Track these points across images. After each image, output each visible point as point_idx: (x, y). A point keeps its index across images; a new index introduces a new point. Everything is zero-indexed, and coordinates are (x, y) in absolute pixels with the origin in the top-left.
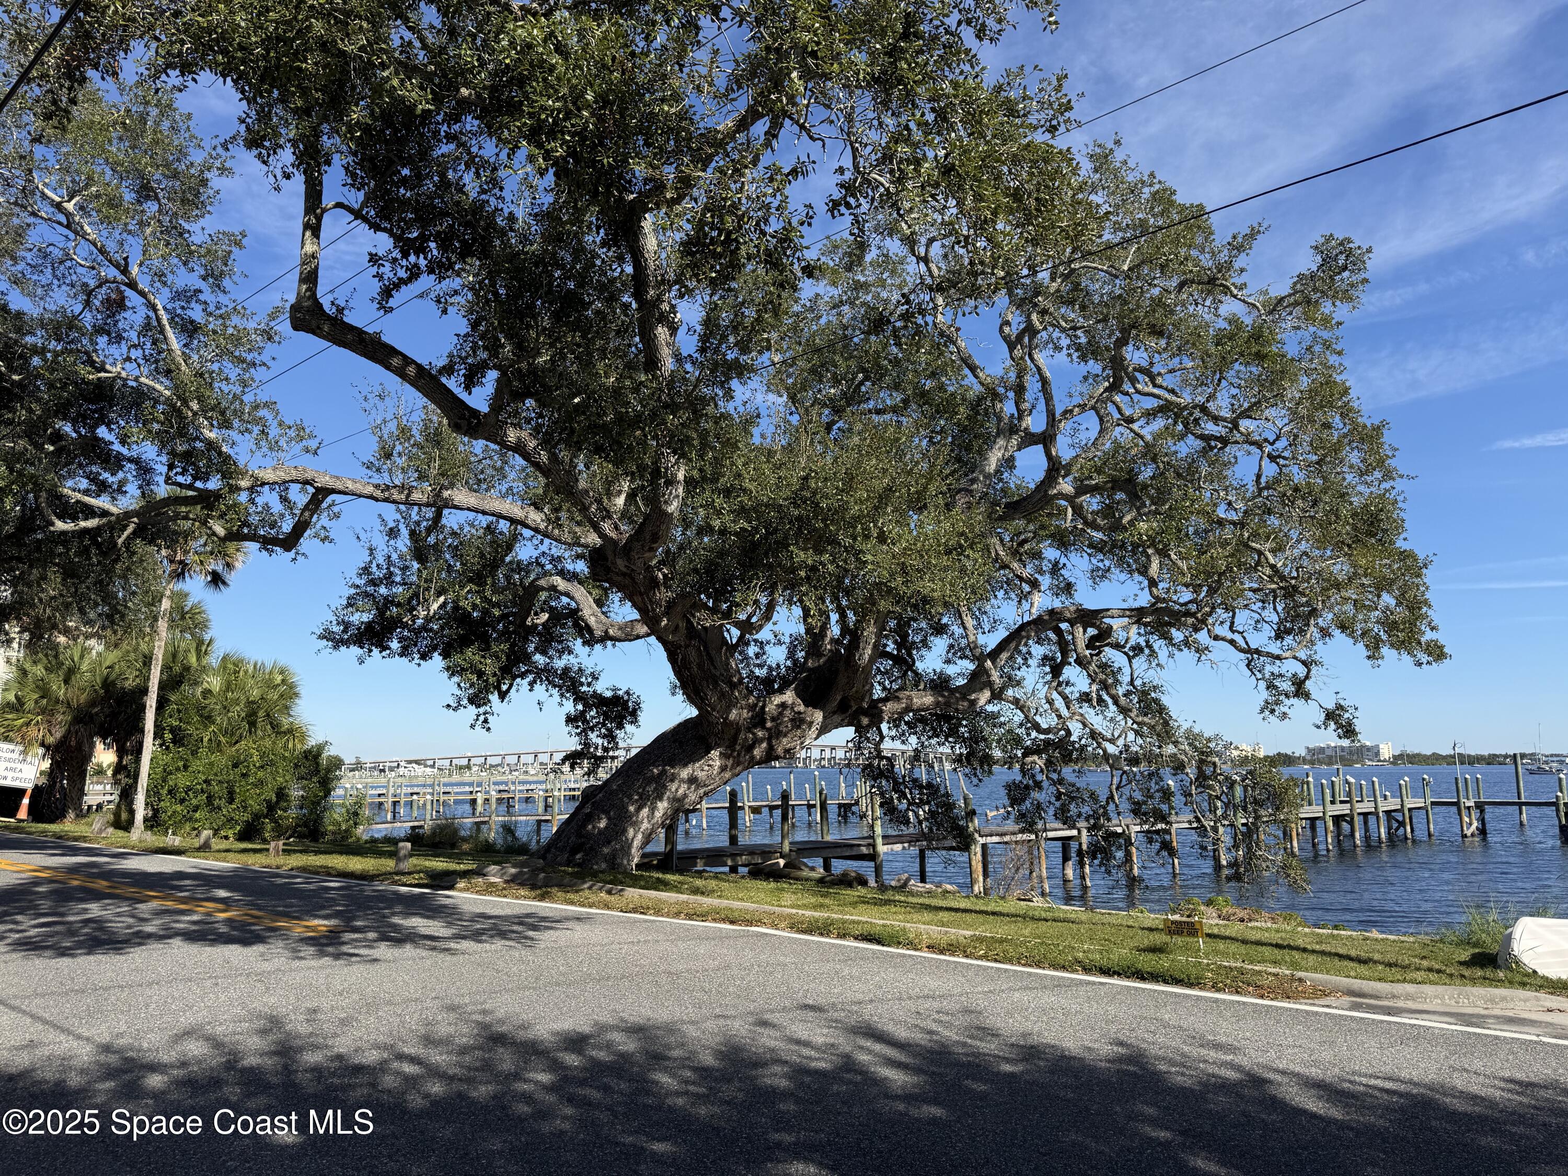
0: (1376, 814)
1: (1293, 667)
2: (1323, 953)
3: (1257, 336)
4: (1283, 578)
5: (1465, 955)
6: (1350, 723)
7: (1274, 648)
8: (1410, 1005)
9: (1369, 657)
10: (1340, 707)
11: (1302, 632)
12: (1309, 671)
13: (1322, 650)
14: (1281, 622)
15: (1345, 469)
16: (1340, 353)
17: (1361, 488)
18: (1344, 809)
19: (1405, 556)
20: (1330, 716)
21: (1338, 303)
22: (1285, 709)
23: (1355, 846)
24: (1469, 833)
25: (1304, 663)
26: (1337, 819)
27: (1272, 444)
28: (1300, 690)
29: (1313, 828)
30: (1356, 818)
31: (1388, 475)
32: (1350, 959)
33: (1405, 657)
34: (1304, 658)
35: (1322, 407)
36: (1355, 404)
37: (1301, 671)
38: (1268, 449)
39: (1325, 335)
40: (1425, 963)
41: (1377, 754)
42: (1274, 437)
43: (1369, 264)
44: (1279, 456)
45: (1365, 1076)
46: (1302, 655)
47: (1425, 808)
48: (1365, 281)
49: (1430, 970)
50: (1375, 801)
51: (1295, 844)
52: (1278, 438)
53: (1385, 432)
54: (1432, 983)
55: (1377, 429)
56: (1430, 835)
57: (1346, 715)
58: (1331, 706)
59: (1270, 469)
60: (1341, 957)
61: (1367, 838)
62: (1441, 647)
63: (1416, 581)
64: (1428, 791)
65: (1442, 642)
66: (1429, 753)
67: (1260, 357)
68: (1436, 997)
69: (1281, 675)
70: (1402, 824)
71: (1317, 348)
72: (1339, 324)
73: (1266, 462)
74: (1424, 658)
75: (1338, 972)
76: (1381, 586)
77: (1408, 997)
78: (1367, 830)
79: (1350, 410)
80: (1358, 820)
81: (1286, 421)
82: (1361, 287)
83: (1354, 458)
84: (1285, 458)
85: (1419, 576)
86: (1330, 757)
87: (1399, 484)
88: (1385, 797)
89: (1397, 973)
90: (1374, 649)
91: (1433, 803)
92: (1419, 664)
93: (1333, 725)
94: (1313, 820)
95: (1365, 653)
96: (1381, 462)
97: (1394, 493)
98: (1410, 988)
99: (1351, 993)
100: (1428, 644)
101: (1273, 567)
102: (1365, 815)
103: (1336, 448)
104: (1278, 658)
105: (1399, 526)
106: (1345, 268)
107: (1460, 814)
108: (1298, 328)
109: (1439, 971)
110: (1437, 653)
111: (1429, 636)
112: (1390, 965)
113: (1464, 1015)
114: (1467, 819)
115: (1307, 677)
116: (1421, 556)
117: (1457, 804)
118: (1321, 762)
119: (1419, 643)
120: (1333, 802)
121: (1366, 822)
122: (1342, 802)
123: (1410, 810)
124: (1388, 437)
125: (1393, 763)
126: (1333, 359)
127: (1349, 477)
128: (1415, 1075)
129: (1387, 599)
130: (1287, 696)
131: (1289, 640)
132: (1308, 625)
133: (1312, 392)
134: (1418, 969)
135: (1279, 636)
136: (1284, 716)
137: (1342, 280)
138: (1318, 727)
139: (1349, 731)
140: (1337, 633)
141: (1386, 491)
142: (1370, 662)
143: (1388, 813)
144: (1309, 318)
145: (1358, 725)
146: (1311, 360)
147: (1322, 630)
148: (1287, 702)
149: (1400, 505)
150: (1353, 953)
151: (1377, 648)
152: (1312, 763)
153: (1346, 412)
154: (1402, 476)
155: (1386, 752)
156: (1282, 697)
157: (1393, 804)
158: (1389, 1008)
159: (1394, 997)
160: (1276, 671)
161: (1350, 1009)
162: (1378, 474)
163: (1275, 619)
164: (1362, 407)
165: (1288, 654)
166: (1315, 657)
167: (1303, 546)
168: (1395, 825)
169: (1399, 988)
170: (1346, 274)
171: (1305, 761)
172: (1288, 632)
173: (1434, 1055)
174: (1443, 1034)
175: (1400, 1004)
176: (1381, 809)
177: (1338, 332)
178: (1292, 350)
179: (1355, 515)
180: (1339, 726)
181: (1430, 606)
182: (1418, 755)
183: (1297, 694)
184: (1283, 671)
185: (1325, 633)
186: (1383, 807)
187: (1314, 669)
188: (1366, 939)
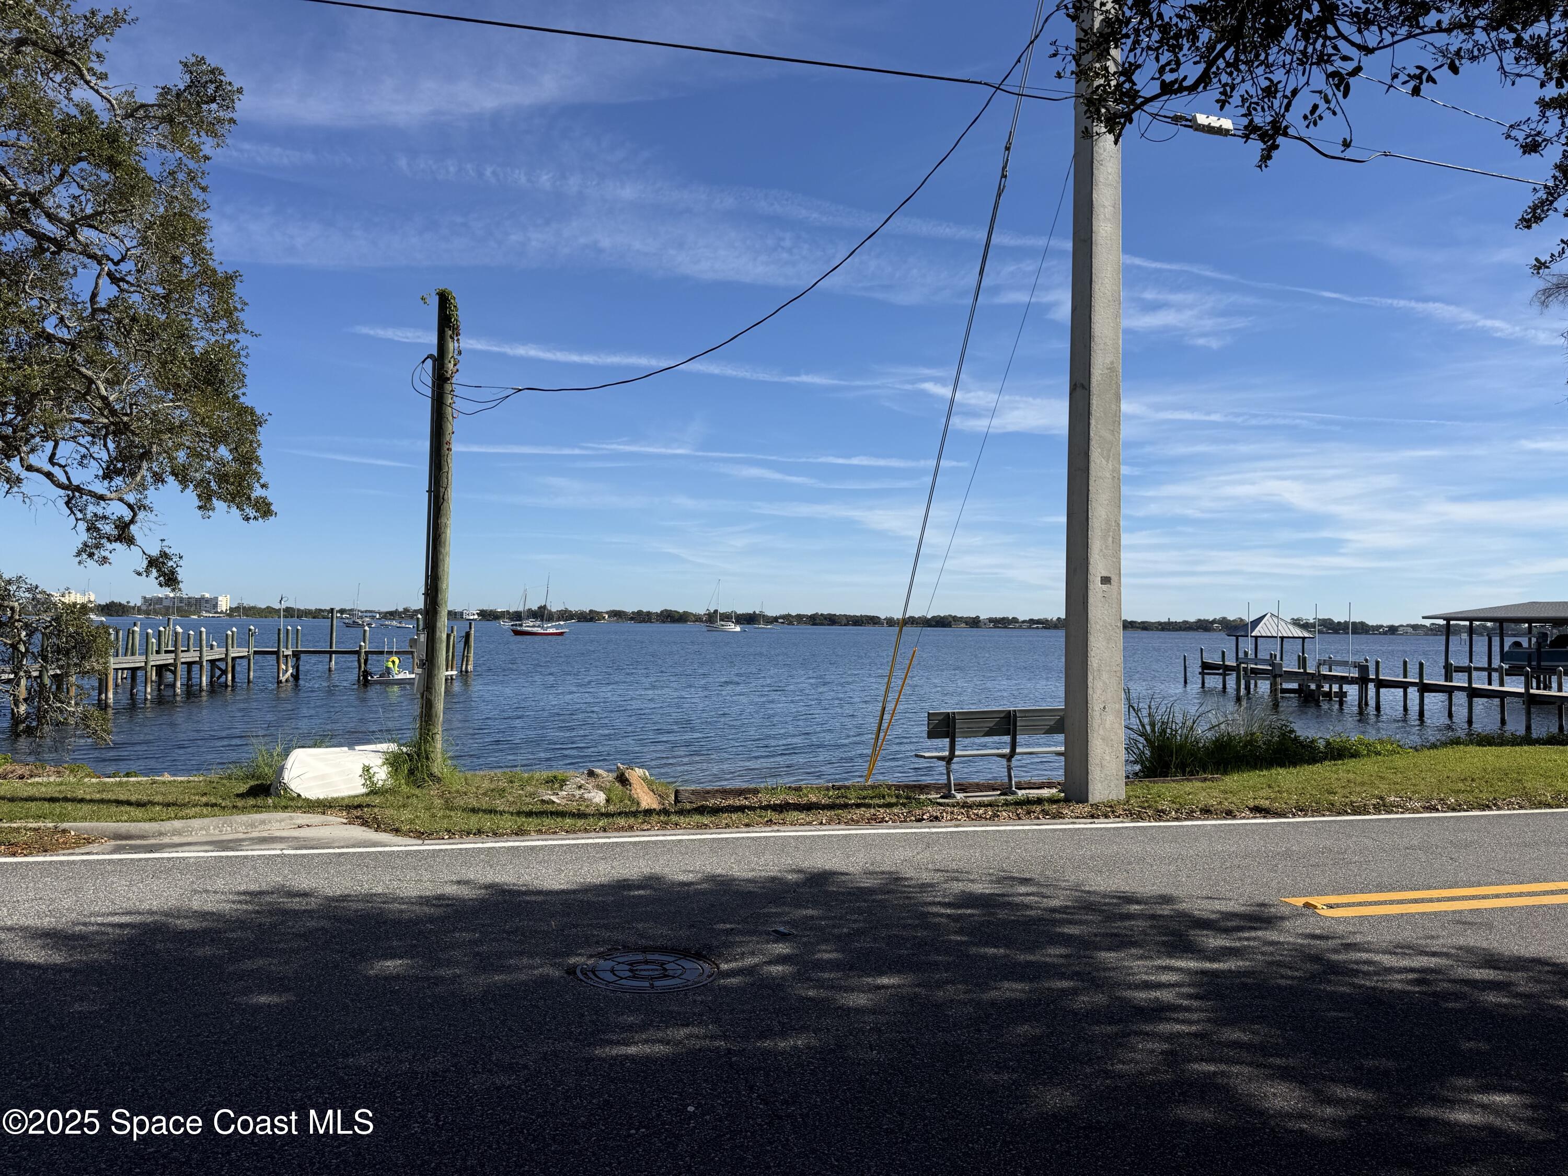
0: (200, 663)
1: (118, 510)
2: (102, 801)
3: (112, 137)
4: (113, 412)
5: (243, 788)
6: (173, 572)
7: (100, 487)
8: (176, 840)
9: (200, 508)
10: (164, 555)
11: (133, 474)
12: (135, 515)
13: (153, 495)
14: (111, 462)
15: (192, 311)
16: (204, 189)
17: (206, 334)
18: (169, 659)
19: (245, 411)
20: (153, 563)
21: (202, 133)
22: (106, 554)
23: (175, 695)
24: (283, 679)
25: (130, 506)
26: (160, 669)
27: (116, 264)
28: (124, 534)
29: (134, 678)
30: (179, 667)
31: (233, 327)
32: (129, 803)
33: (234, 510)
34: (132, 500)
35: (173, 238)
36: (208, 246)
37: (127, 514)
38: (108, 266)
39: (192, 164)
40: (204, 799)
41: (215, 606)
42: (117, 257)
43: (237, 105)
44: (123, 280)
45: (103, 915)
46: (131, 498)
47: (247, 658)
48: (232, 121)
49: (206, 805)
50: (201, 651)
51: (111, 695)
52: (123, 259)
53: (237, 283)
54: (202, 816)
55: (230, 278)
56: (249, 682)
57: (170, 563)
58: (155, 552)
59: (108, 292)
60: (118, 802)
61: (188, 686)
62: (269, 504)
63: (251, 437)
64: (252, 641)
65: (270, 500)
66: (264, 606)
67: (113, 164)
68: (201, 829)
69: (105, 517)
70: (224, 672)
71: (181, 176)
72: (207, 158)
73: (104, 281)
74: (252, 513)
75: (109, 818)
76: (219, 437)
77: (178, 832)
78: (189, 678)
79: (203, 250)
80: (181, 671)
81: (135, 243)
82: (227, 126)
83: (202, 300)
84: (128, 282)
85: (253, 432)
86: (167, 608)
87: (244, 339)
88: (212, 647)
89: (171, 811)
90: (205, 502)
91: (255, 652)
92: (247, 519)
93: (154, 573)
94: (134, 670)
95: (197, 503)
96: (229, 313)
97: (238, 346)
98: (177, 824)
99: (118, 836)
100: (257, 501)
101: (104, 399)
102: (189, 664)
103: (185, 286)
104: (102, 498)
105: (241, 379)
106: (213, 100)
107: (278, 662)
108: (164, 147)
109: (214, 805)
110: (264, 509)
111: (258, 492)
112: (168, 805)
113: (223, 841)
114: (283, 667)
115: (132, 521)
116: (259, 412)
117: (276, 653)
118: (156, 613)
119: (249, 498)
120: (158, 652)
121: (189, 672)
122: (167, 652)
123: (234, 659)
124: (239, 289)
125: (230, 615)
126: (196, 193)
127: (196, 320)
128: (155, 905)
129: (223, 451)
130: (109, 540)
131: (118, 481)
132: (140, 468)
133: (165, 221)
134: (195, 806)
135: (108, 475)
136: (105, 560)
137: (210, 111)
138: (139, 574)
139: (170, 579)
140: (171, 479)
141: (231, 343)
142: (200, 513)
143: (212, 662)
144: (176, 140)
145: (181, 574)
146: (173, 187)
147: (155, 474)
148: (109, 546)
149: (243, 359)
150: (133, 798)
151: (209, 499)
152: (147, 613)
153: (198, 252)
154: (246, 331)
155: (224, 604)
156: (104, 541)
157: (218, 653)
158: (153, 845)
159: (161, 834)
160: (100, 511)
161: (111, 853)
162: (224, 324)
163: (105, 457)
164: (215, 251)
165: (113, 495)
166: (145, 502)
167: (142, 382)
168: (218, 673)
169: (168, 826)
170: (214, 106)
171: (139, 610)
172: (119, 472)
173: (181, 883)
174: (198, 862)
175: (166, 840)
176: (205, 658)
177: (206, 166)
178: (152, 168)
179: (193, 360)
180: (161, 573)
181: (260, 463)
182: (254, 608)
183: (119, 539)
184: (108, 513)
185: (158, 478)
186: (208, 656)
187: (141, 515)
188: (154, 782)
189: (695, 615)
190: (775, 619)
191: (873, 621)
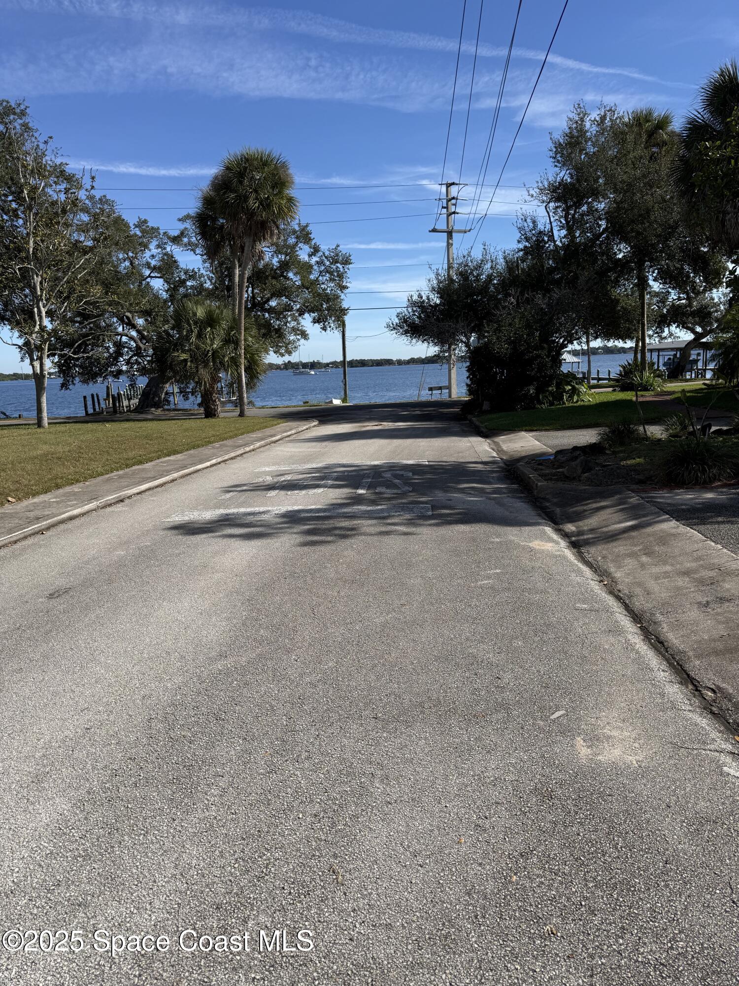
189: (276, 365)
190: (327, 365)
191: (389, 362)
